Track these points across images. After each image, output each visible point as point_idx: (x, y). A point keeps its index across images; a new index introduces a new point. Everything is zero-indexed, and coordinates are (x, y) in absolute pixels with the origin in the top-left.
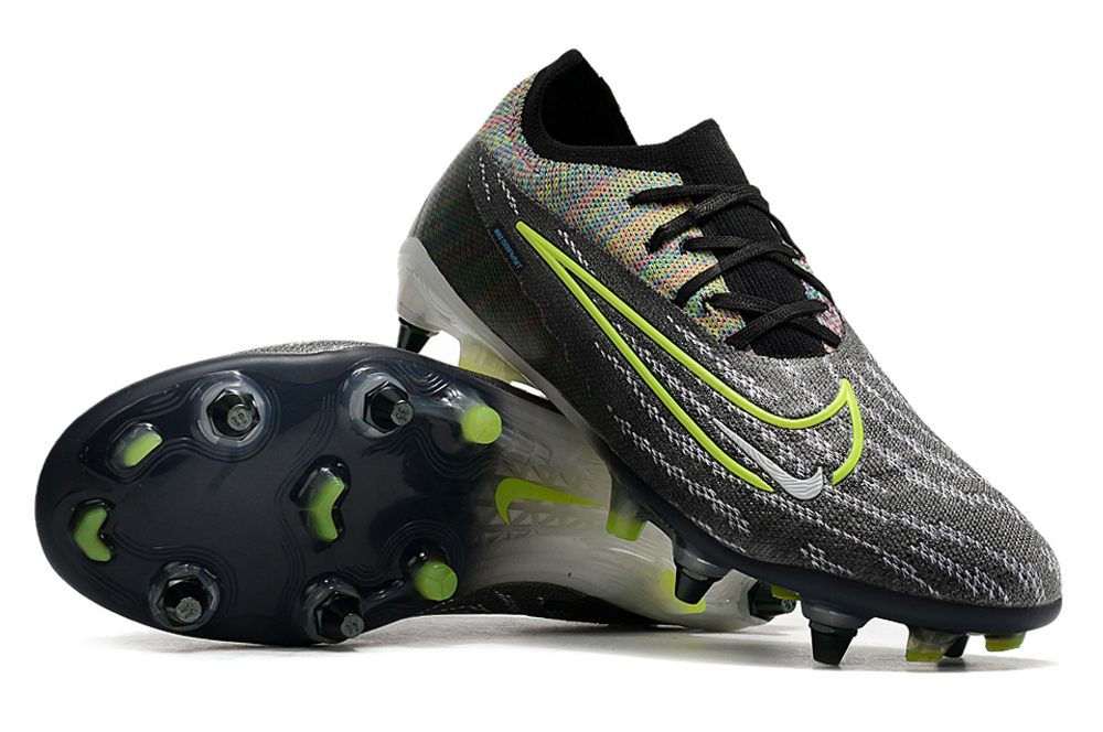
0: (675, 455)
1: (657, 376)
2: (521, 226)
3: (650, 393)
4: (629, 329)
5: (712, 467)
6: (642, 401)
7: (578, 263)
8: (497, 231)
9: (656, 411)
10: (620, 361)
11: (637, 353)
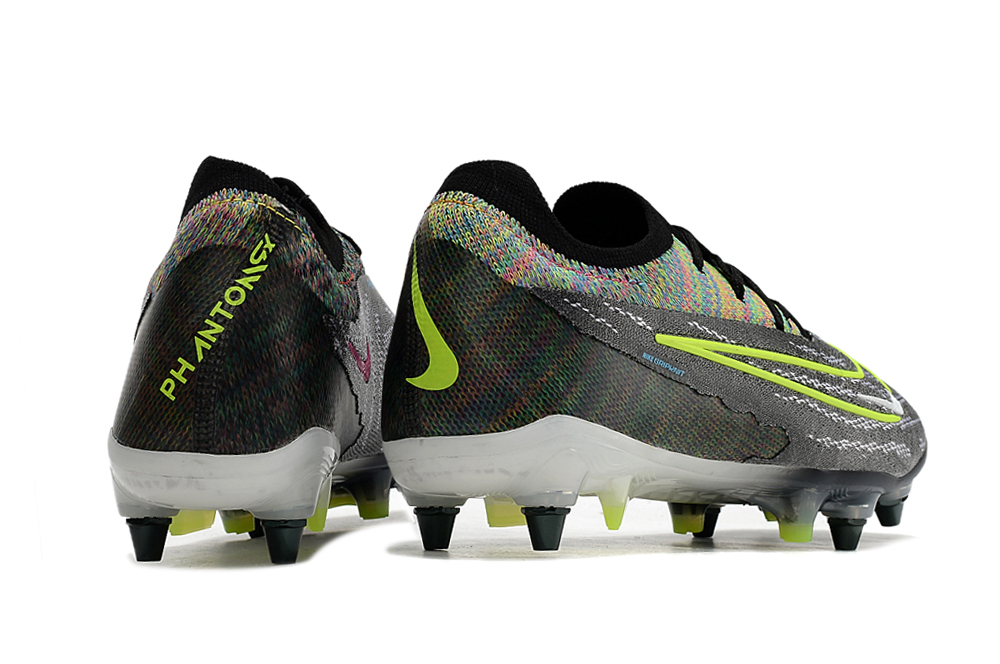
1: (818, 389)
2: (661, 338)
4: (785, 369)
7: (718, 340)
8: (644, 356)
9: (836, 415)
11: (800, 382)
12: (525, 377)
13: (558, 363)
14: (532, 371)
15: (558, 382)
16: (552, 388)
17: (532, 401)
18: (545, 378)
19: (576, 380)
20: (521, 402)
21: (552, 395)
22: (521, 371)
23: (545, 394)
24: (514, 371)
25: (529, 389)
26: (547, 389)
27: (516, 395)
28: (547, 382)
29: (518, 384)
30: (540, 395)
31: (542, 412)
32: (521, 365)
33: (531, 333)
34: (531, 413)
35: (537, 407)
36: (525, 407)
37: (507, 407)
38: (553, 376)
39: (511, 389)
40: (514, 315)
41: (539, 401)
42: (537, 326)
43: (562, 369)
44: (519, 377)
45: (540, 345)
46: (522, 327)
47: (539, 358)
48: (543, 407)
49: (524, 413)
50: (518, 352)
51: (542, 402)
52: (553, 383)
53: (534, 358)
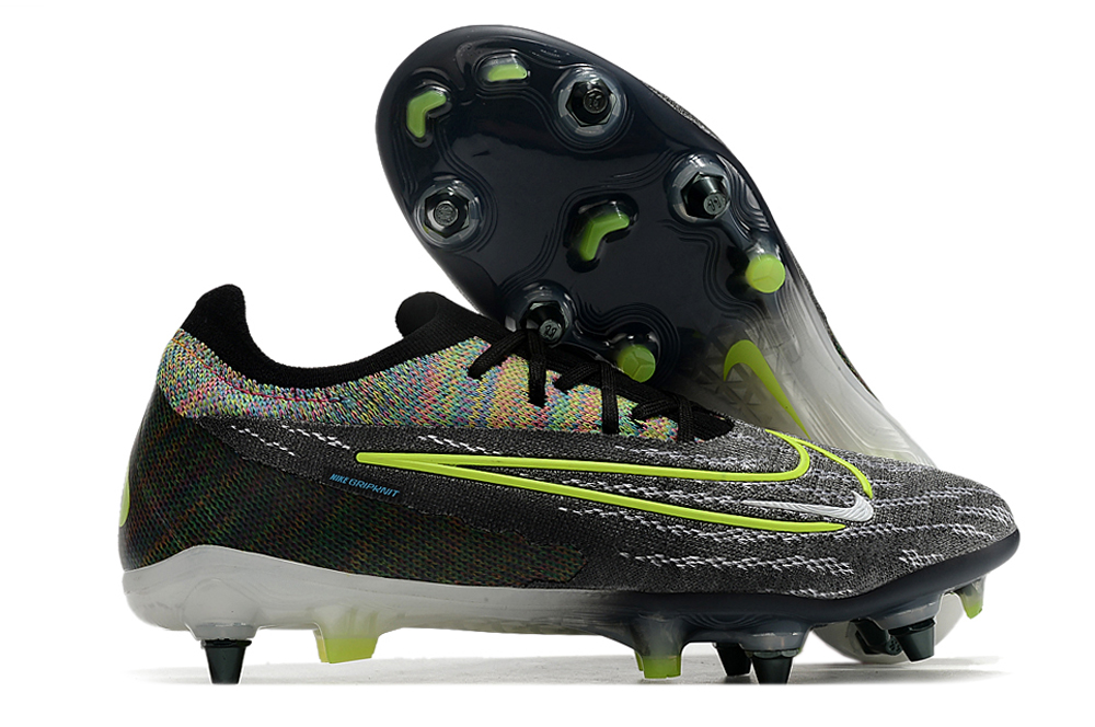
0: (734, 551)
1: (655, 499)
2: (362, 457)
3: (662, 518)
4: (585, 478)
5: (780, 538)
6: (659, 527)
7: (471, 453)
8: (333, 477)
9: (682, 527)
10: (603, 508)
11: (616, 492)
12: (175, 510)
13: (212, 492)
14: (182, 502)
15: (207, 512)
16: (200, 519)
17: (178, 533)
18: (194, 508)
19: (230, 509)
20: (168, 534)
21: (198, 525)
22: (171, 504)
23: (192, 525)
24: (166, 504)
25: (176, 521)
26: (194, 520)
27: (164, 527)
28: (195, 513)
29: (167, 516)
30: (186, 526)
31: (187, 544)
32: (173, 497)
33: (189, 464)
34: (175, 545)
35: (183, 539)
36: (171, 539)
37: (155, 540)
38: (203, 506)
39: (161, 522)
40: (176, 447)
41: (184, 532)
42: (196, 457)
43: (216, 498)
44: (169, 509)
45: (195, 476)
46: (181, 458)
47: (191, 489)
48: (188, 538)
49: (170, 545)
50: (172, 485)
51: (187, 533)
52: (202, 513)
53: (186, 489)
